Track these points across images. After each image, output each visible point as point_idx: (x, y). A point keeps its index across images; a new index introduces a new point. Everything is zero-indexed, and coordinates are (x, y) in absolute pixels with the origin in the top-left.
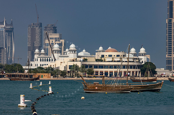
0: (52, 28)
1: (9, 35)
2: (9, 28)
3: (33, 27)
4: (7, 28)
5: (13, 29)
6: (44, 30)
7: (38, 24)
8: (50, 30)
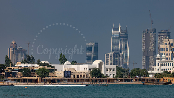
0: (166, 34)
1: (124, 41)
2: (124, 34)
3: (147, 33)
4: (122, 34)
5: (127, 35)
6: (158, 35)
7: (152, 30)
8: (164, 35)
